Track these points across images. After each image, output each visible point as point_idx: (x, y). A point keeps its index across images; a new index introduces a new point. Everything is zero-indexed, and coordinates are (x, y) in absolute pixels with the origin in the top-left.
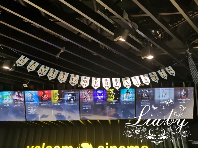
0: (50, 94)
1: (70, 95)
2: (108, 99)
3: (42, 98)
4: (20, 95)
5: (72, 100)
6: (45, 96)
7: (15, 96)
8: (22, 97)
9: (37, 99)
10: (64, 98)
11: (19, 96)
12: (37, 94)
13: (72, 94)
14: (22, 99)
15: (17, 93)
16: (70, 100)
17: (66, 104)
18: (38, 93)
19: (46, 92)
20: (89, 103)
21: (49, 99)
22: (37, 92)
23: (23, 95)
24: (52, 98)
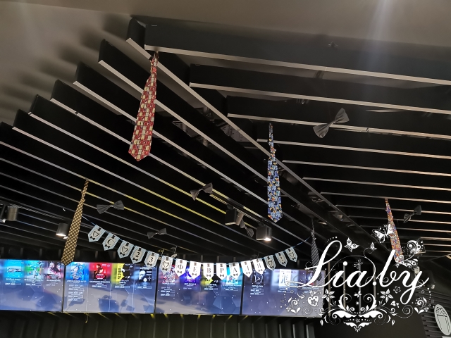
0: (109, 269)
1: (143, 272)
2: (202, 282)
3: (95, 275)
4: (58, 267)
5: (145, 280)
6: (101, 271)
7: (49, 269)
8: (61, 271)
9: (87, 277)
10: (132, 277)
11: (55, 269)
12: (88, 267)
13: (146, 271)
14: (60, 275)
15: (52, 264)
16: (142, 281)
17: (134, 286)
18: (90, 266)
19: (104, 265)
20: (172, 287)
21: (107, 277)
22: (87, 264)
23: (63, 268)
24: (113, 276)
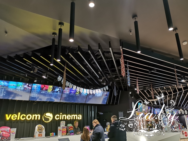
0: (48, 87)
3: (42, 89)
5: (59, 91)
9: (40, 89)
10: (55, 90)
12: (40, 86)
17: (55, 93)
20: (67, 94)
24: (48, 90)
